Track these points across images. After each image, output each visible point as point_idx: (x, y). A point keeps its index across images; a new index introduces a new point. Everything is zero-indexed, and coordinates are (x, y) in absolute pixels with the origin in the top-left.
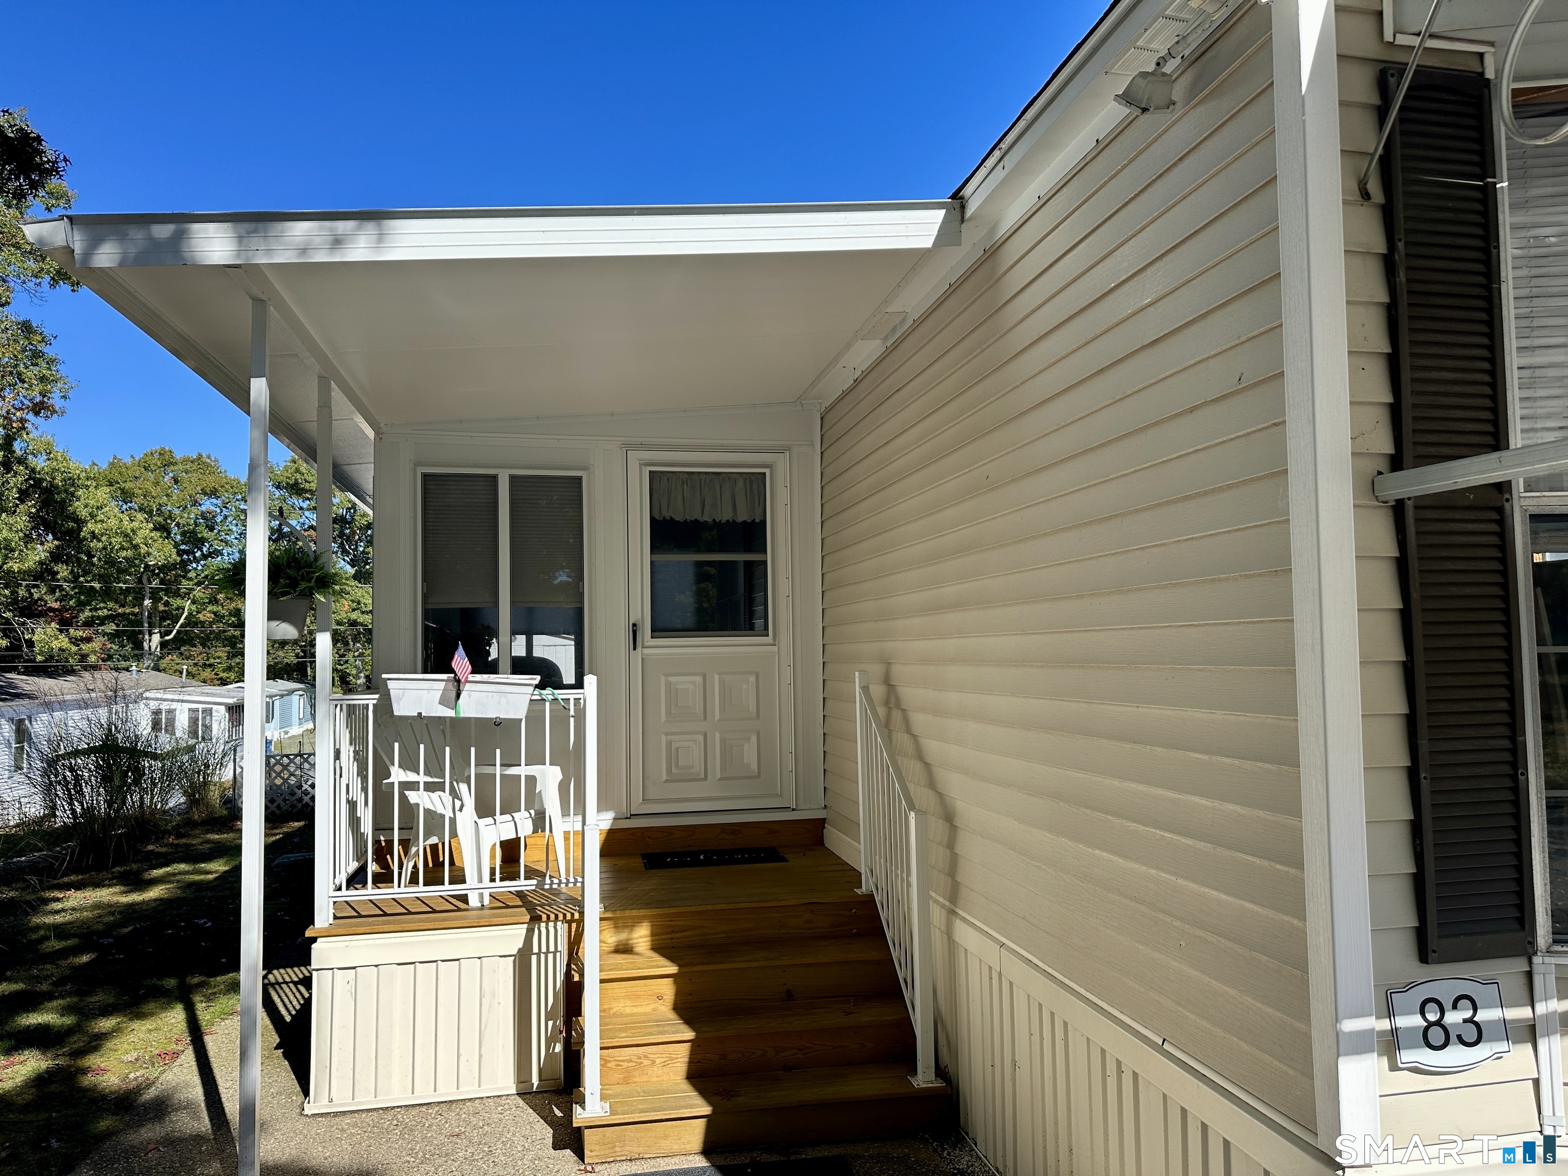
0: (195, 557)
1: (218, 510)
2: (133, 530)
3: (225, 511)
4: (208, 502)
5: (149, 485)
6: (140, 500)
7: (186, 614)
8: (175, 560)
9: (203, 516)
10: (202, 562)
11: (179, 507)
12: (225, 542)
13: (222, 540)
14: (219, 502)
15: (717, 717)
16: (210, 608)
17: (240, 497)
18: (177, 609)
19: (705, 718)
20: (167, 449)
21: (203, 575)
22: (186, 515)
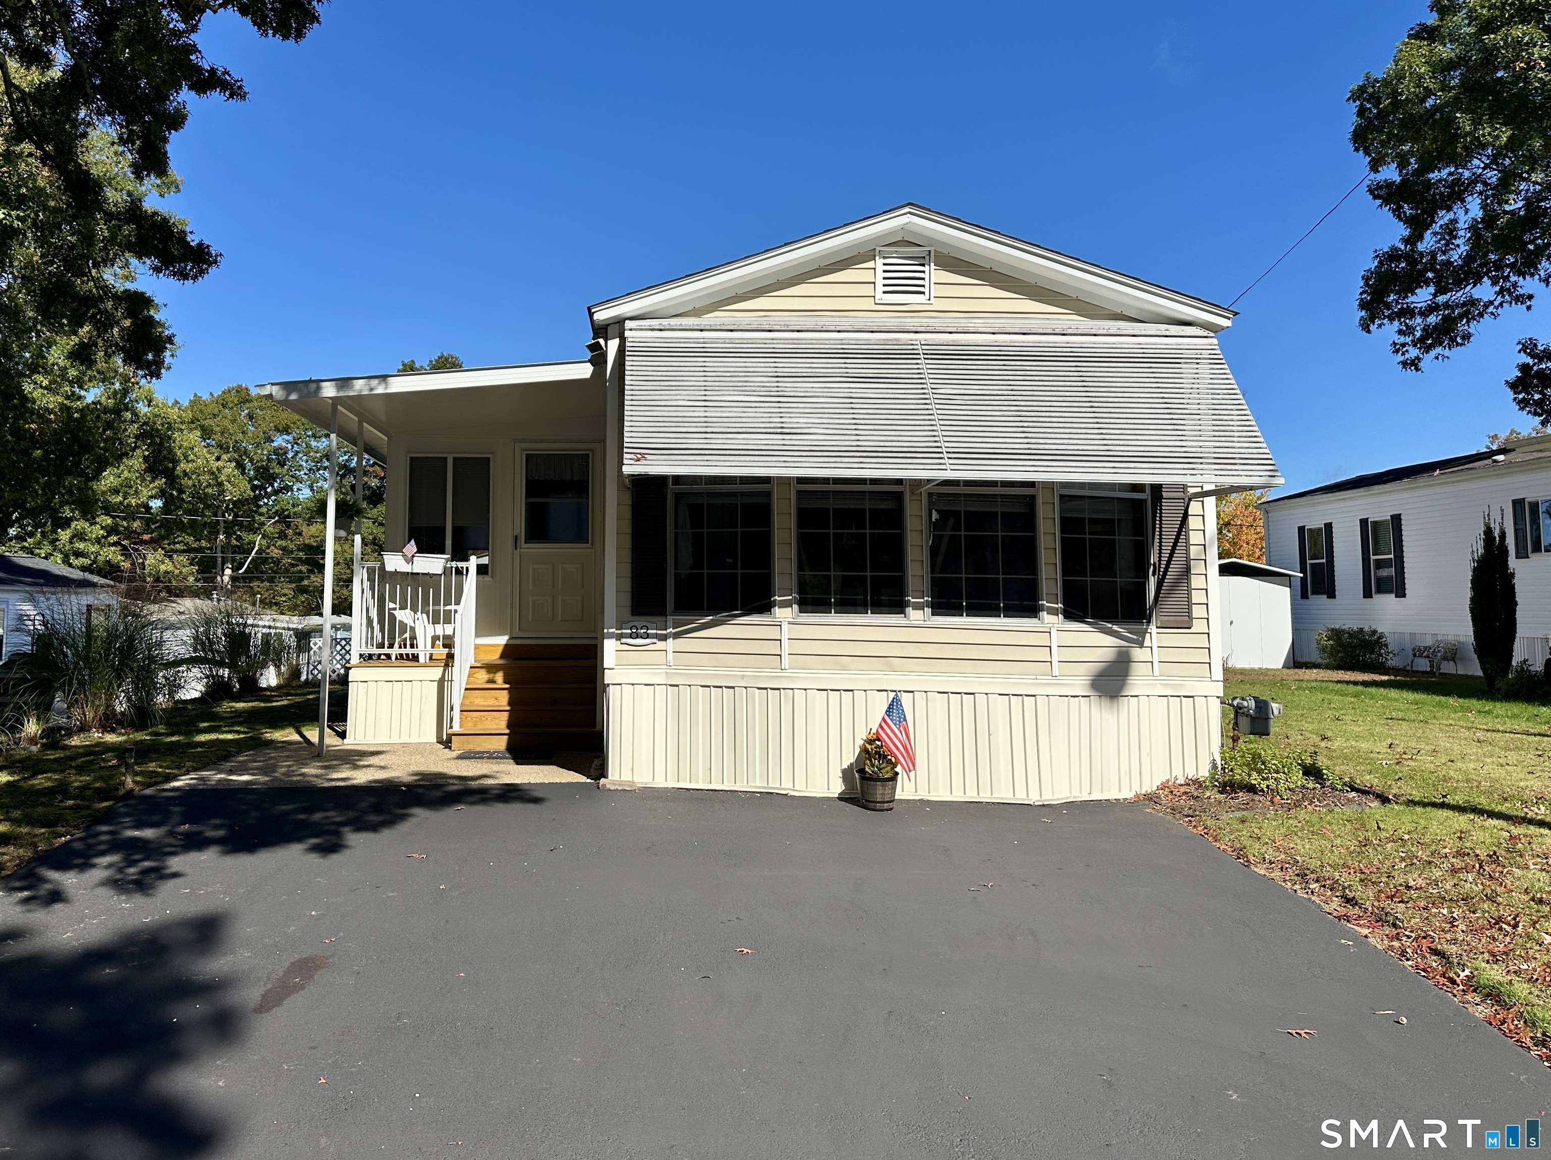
0: (266, 492)
1: (289, 446)
2: (218, 469)
3: (296, 448)
4: (280, 439)
5: (226, 423)
6: (218, 437)
7: (256, 548)
8: (249, 496)
9: (276, 451)
10: (273, 498)
11: (253, 444)
12: (296, 478)
13: (292, 476)
14: (289, 438)
15: (560, 587)
16: (279, 543)
17: (310, 433)
18: (249, 544)
19: (554, 587)
20: (244, 386)
21: (274, 510)
22: (259, 452)
